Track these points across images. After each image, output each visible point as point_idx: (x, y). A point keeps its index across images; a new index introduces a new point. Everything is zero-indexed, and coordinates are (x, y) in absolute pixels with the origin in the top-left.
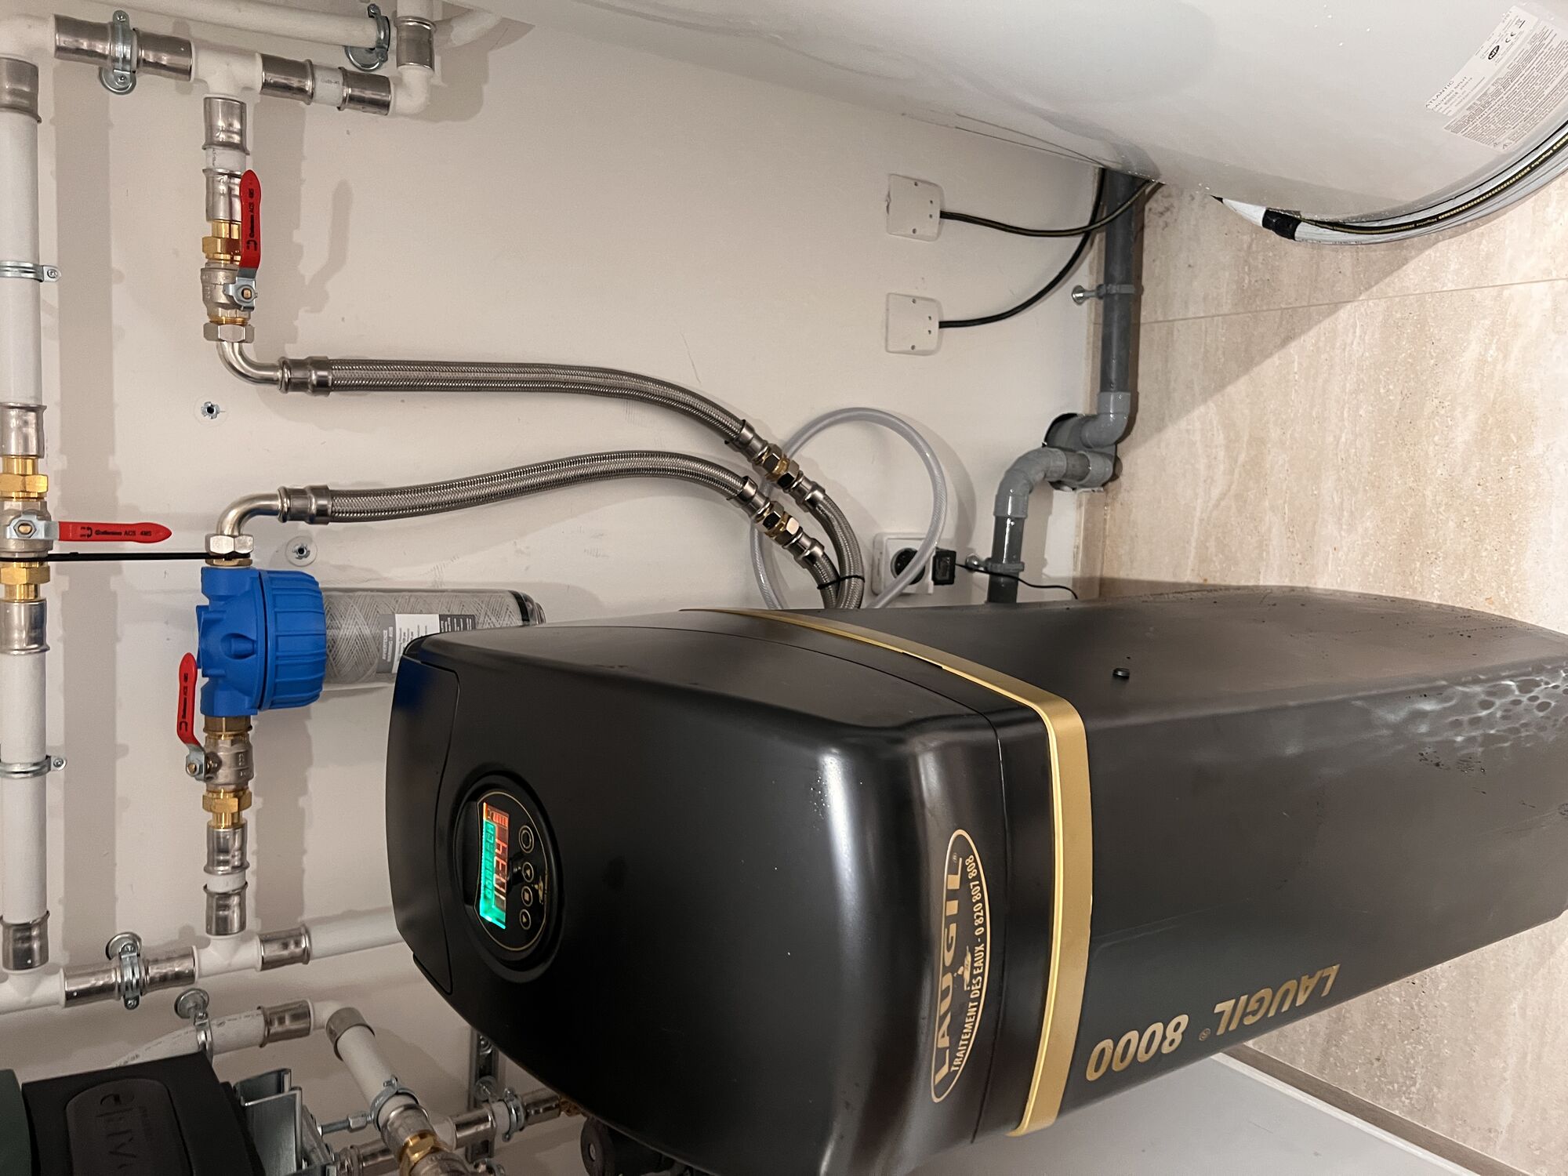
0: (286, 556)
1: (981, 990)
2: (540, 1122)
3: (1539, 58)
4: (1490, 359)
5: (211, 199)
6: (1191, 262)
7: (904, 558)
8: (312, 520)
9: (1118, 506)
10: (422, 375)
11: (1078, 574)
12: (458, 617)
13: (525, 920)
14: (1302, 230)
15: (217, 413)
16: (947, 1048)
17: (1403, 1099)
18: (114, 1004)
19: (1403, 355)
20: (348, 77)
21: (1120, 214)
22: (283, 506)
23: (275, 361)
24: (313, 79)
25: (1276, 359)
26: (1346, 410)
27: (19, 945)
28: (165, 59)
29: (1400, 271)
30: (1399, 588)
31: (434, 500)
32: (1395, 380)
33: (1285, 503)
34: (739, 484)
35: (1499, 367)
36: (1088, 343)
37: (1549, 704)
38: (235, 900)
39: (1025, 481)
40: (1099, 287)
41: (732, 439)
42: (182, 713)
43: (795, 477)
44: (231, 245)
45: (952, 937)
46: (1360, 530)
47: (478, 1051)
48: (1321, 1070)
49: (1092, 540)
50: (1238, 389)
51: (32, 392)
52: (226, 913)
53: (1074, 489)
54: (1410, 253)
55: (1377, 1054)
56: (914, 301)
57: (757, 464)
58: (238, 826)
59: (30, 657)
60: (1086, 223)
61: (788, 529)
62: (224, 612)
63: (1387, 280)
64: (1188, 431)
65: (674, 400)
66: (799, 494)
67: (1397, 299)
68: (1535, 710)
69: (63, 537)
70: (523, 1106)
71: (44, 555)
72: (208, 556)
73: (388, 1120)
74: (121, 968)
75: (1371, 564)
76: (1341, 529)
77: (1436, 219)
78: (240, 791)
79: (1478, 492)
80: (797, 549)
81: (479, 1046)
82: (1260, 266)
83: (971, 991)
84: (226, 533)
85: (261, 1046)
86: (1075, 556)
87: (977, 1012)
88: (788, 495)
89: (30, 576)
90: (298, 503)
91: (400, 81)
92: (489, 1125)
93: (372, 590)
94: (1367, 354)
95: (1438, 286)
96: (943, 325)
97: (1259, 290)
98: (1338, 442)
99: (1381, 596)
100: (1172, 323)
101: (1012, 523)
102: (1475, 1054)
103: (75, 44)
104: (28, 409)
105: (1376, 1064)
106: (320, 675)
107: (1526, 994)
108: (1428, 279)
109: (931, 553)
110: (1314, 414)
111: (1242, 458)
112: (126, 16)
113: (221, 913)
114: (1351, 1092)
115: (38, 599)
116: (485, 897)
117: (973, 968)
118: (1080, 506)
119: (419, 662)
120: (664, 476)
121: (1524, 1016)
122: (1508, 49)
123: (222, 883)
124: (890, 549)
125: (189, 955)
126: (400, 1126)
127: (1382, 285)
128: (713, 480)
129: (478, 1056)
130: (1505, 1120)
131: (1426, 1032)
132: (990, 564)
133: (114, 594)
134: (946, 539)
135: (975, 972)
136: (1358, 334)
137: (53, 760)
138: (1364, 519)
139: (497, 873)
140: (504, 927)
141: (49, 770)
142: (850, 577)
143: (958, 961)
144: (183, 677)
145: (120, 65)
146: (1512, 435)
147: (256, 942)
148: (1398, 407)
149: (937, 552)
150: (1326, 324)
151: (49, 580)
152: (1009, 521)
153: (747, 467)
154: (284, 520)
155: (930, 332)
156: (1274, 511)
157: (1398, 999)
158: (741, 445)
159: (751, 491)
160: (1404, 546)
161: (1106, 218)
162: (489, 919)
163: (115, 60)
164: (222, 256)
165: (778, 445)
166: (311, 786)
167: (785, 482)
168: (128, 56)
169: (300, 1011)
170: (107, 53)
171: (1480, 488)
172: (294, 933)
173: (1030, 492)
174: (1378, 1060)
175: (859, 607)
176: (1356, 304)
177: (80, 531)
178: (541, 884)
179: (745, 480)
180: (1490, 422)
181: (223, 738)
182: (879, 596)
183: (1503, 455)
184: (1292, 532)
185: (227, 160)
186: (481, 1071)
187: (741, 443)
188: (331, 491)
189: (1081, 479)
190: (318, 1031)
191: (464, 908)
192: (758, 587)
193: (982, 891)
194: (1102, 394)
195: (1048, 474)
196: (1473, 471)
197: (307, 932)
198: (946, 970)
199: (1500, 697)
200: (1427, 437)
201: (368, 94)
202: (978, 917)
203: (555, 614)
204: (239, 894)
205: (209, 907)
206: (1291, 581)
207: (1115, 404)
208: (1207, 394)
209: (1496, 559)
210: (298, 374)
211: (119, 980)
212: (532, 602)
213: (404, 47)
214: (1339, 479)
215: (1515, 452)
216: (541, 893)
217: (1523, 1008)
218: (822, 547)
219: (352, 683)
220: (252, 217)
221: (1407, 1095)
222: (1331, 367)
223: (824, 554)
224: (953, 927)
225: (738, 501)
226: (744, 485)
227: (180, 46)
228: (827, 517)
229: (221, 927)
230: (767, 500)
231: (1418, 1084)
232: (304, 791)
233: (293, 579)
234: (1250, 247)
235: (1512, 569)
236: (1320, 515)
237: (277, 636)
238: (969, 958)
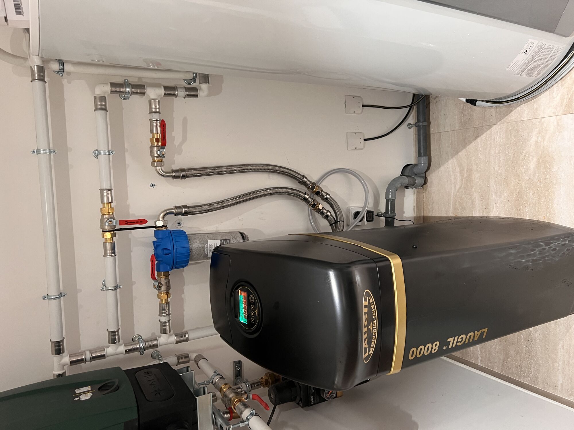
0: (175, 225)
1: (376, 333)
2: (255, 389)
3: (542, 51)
4: (539, 141)
5: (152, 127)
6: (445, 113)
7: (357, 214)
8: (183, 215)
9: (427, 192)
10: (210, 171)
11: (415, 215)
12: (225, 240)
13: (252, 321)
14: (478, 103)
15: (154, 186)
16: (367, 348)
17: (528, 378)
18: (137, 353)
19: (513, 141)
20: (187, 89)
21: (421, 100)
22: (175, 211)
23: (170, 171)
24: (177, 91)
25: (473, 144)
26: (496, 159)
27: (112, 337)
28: (139, 91)
29: (510, 115)
30: (516, 215)
31: (216, 207)
32: (511, 149)
33: (479, 189)
34: (303, 195)
35: (542, 143)
36: (414, 141)
37: (556, 249)
38: (168, 324)
39: (394, 187)
40: (416, 123)
41: (301, 182)
42: (152, 271)
43: (320, 191)
44: (157, 140)
45: (366, 318)
46: (503, 197)
47: (236, 369)
48: (502, 371)
49: (419, 204)
50: (462, 154)
51: (109, 186)
52: (165, 327)
53: (412, 188)
54: (513, 108)
55: (519, 364)
56: (355, 134)
57: (309, 189)
58: (167, 303)
59: (112, 258)
60: (410, 104)
61: (319, 208)
62: (161, 242)
63: (506, 117)
64: (448, 168)
65: (282, 172)
66: (322, 197)
67: (510, 123)
68: (551, 252)
69: (120, 225)
70: (250, 384)
71: (114, 229)
72: (156, 227)
73: (216, 382)
74: (139, 343)
75: (507, 207)
76: (497, 197)
77: (518, 99)
78: (167, 293)
79: (538, 183)
80: (322, 214)
81: (236, 368)
82: (467, 114)
83: (373, 333)
84: (160, 220)
85: (176, 366)
86: (414, 210)
87: (375, 338)
88: (319, 197)
89: (111, 236)
90: (179, 210)
91: (201, 89)
92: (241, 390)
93: (200, 234)
94: (502, 141)
95: (522, 119)
96: (365, 140)
97: (467, 122)
98: (494, 170)
99: (511, 218)
100: (440, 133)
101: (391, 201)
102: (549, 362)
103: (115, 90)
104: (109, 190)
105: (519, 367)
106: (188, 258)
107: (563, 342)
108: (519, 117)
109: (365, 212)
110: (486, 161)
111: (465, 175)
112: (127, 80)
113: (164, 327)
114: (512, 377)
115: (113, 241)
116: (241, 316)
117: (373, 327)
118: (415, 193)
119: (218, 253)
120: (281, 194)
121: (563, 349)
122: (530, 51)
123: (164, 319)
124: (352, 212)
125: (156, 339)
126: (219, 383)
127: (504, 119)
128: (295, 194)
129: (236, 370)
130: (560, 383)
131: (534, 356)
132: (385, 214)
133: (130, 239)
134: (370, 207)
135: (374, 328)
136: (498, 135)
137: (119, 286)
138: (504, 193)
139: (244, 309)
140: (247, 323)
141: (118, 288)
142: (339, 221)
143: (369, 324)
144: (152, 261)
145: (127, 94)
146: (547, 165)
147: (174, 336)
148: (512, 157)
149: (367, 212)
150: (488, 132)
151: (116, 236)
152: (390, 200)
153: (306, 189)
154: (176, 215)
155: (361, 143)
156: (476, 192)
157: (524, 346)
158: (304, 183)
159: (307, 197)
160: (517, 202)
161: (417, 102)
162: (242, 322)
163: (126, 93)
164: (155, 143)
165: (315, 182)
166: (185, 291)
167: (318, 193)
168: (129, 91)
169: (187, 356)
170: (124, 91)
171: (539, 182)
172: (184, 333)
173: (397, 191)
174: (519, 366)
175: (343, 231)
176: (497, 125)
177: (124, 223)
178: (257, 310)
179: (305, 194)
180: (540, 161)
181: (162, 278)
182: (350, 226)
183: (545, 171)
184: (482, 198)
185: (156, 116)
186: (237, 375)
187: (303, 182)
188: (188, 206)
189: (413, 185)
190: (192, 362)
191: (235, 319)
192: (311, 226)
193: (374, 306)
194: (419, 157)
195: (402, 185)
196: (536, 177)
197: (187, 333)
198: (365, 327)
199: (538, 248)
200: (522, 166)
201: (192, 93)
202: (374, 313)
203: (252, 238)
204: (168, 322)
205: (161, 326)
206: (483, 214)
207: (423, 161)
208: (453, 156)
209: (545, 204)
210: (177, 174)
211: (139, 346)
212: (245, 234)
213: (201, 78)
214: (496, 181)
215: (549, 170)
216: (256, 313)
217: (563, 346)
218: (330, 212)
219: (196, 261)
220: (164, 132)
221: (529, 377)
222: (491, 145)
223: (331, 214)
224: (367, 315)
225: (304, 201)
226: (305, 195)
227: (142, 87)
228: (331, 203)
229: (164, 332)
230: (312, 199)
231: (532, 373)
232: (183, 293)
233: (179, 232)
234: (463, 108)
235: (550, 207)
236: (490, 193)
237: (177, 248)
238: (372, 324)
